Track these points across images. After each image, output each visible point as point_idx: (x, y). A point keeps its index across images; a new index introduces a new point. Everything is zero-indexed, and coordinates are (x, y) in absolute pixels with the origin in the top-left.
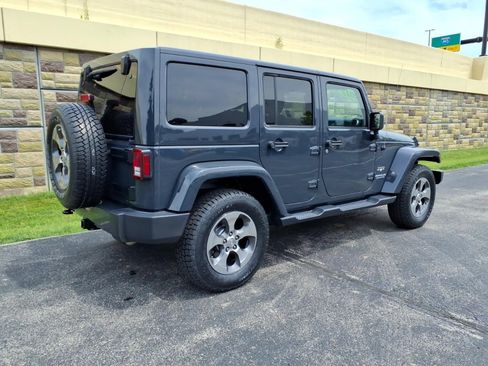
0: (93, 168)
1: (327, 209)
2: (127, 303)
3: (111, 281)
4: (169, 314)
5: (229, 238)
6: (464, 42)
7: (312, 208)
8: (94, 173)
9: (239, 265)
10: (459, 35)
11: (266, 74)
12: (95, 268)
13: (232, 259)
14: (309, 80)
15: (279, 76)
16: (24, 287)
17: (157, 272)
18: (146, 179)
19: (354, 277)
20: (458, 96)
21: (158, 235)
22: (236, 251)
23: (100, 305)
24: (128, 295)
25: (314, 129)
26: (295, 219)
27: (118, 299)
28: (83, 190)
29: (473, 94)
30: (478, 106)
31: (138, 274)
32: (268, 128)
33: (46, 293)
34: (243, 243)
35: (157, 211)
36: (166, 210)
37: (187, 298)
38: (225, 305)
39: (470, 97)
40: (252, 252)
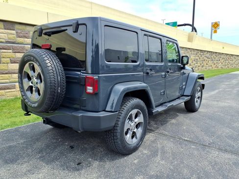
0: (59, 88)
1: (169, 105)
2: (80, 167)
3: (62, 153)
4: (108, 171)
5: (132, 124)
6: (178, 26)
7: (161, 104)
8: (59, 91)
9: (136, 138)
10: (176, 22)
11: (145, 35)
12: (48, 146)
13: (134, 135)
14: (160, 39)
15: (150, 36)
16: (8, 163)
17: (86, 146)
18: (95, 94)
19: (186, 139)
20: (184, 49)
21: (104, 126)
22: (135, 131)
23: (64, 169)
24: (77, 162)
25: (162, 64)
26: (158, 111)
27: (73, 165)
28: (53, 101)
29: (189, 49)
30: (191, 54)
31: (75, 148)
32: (147, 63)
33: (25, 166)
34: (137, 126)
35: (100, 112)
36: (104, 111)
37: (113, 160)
38: (136, 161)
39: (188, 50)
40: (142, 131)
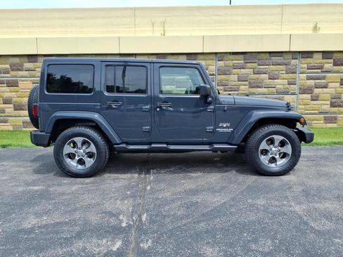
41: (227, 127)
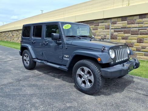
41: (67, 58)
